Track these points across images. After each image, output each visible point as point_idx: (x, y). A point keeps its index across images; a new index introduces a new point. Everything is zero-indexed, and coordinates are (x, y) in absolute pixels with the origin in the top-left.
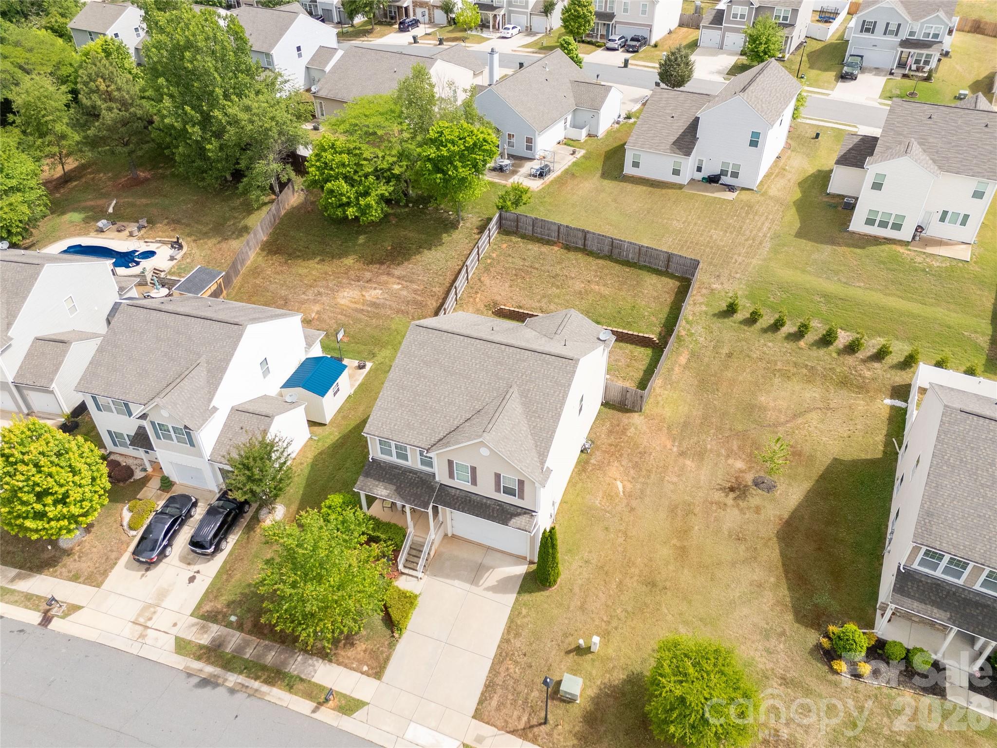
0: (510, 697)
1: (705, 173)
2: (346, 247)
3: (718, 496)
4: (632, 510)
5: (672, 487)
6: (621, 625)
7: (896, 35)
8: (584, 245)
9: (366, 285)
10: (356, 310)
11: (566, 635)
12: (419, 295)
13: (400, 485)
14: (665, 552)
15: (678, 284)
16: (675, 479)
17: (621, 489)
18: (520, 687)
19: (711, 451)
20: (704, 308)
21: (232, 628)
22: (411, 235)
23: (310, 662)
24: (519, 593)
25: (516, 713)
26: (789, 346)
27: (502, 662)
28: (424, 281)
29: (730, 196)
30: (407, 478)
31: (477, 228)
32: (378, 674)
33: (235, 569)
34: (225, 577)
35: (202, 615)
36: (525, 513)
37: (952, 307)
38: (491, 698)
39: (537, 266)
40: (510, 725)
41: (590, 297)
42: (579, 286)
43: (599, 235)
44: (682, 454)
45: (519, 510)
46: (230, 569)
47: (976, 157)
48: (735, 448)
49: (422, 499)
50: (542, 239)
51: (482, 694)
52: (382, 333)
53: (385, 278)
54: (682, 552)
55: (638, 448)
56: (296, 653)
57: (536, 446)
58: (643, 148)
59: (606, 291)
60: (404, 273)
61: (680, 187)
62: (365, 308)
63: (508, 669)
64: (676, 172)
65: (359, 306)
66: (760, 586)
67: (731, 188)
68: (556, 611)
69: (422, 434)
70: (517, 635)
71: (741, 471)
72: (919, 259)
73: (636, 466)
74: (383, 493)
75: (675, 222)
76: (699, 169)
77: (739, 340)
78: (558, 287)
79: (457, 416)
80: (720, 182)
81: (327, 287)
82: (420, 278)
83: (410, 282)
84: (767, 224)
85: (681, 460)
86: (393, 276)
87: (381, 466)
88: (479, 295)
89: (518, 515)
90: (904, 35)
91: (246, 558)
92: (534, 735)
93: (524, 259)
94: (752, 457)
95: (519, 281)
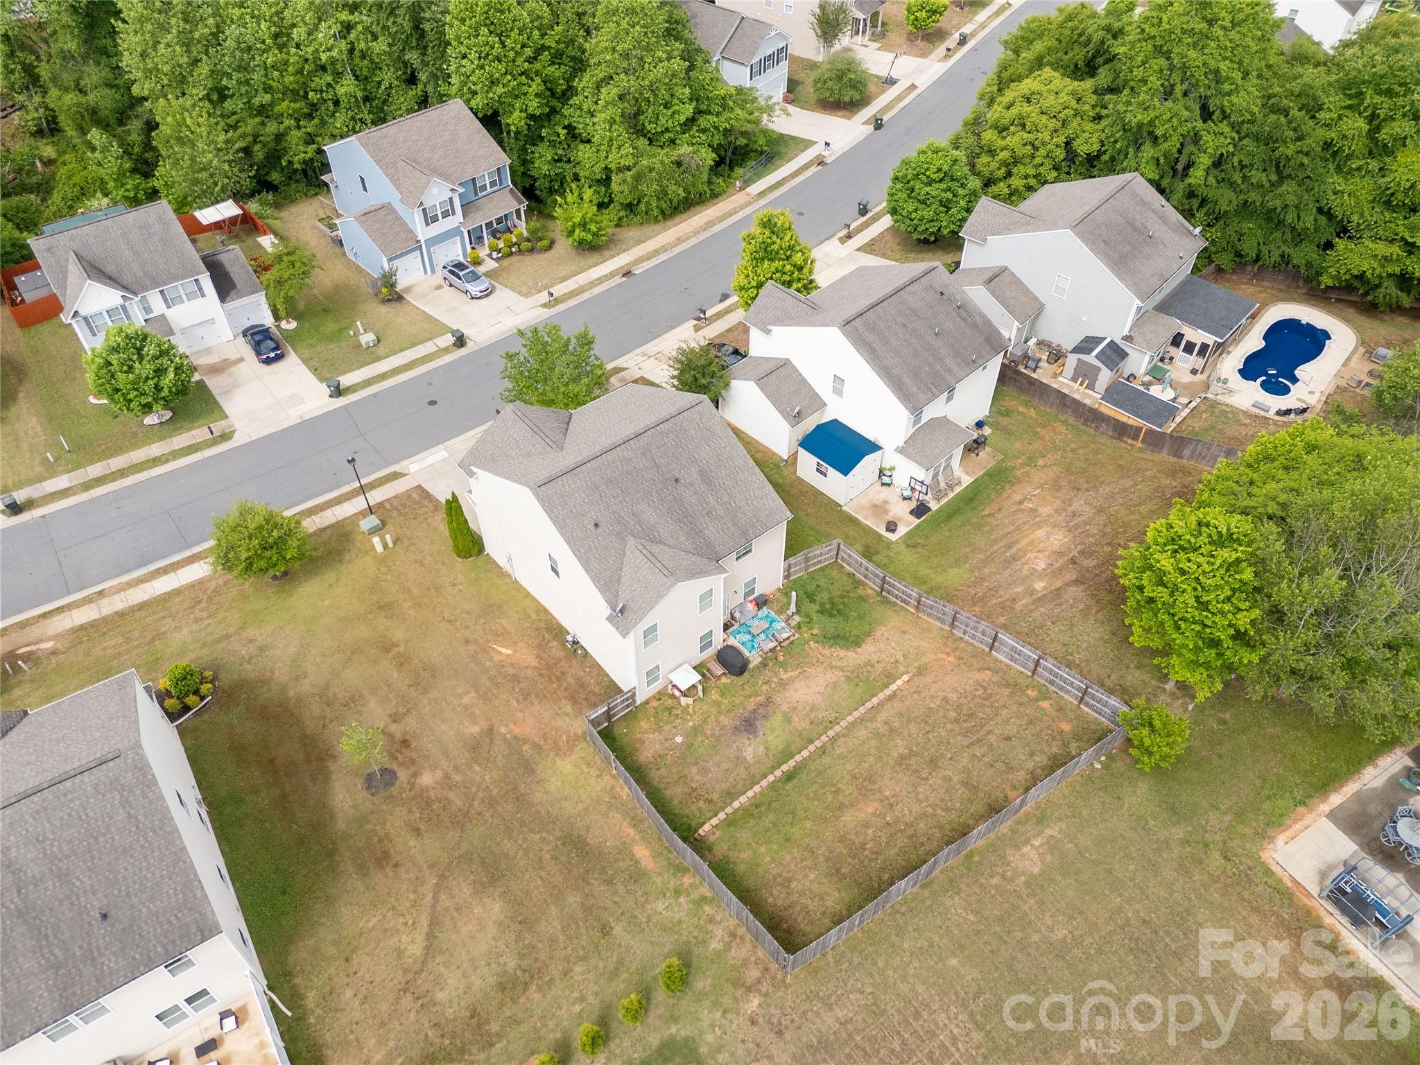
0: (408, 503)
3: (411, 723)
4: (467, 642)
5: (460, 691)
9: (1066, 558)
10: (1015, 543)
11: (411, 544)
12: (1000, 602)
14: (399, 634)
16: (466, 700)
17: (500, 649)
18: (408, 510)
19: (469, 766)
20: (715, 945)
25: (396, 503)
27: (435, 506)
28: (1029, 612)
38: (419, 495)
41: (848, 789)
42: (889, 786)
44: (490, 731)
48: (451, 795)
51: (427, 492)
54: (387, 647)
55: (537, 696)
60: (1067, 597)
65: (1021, 546)
66: (297, 678)
71: (415, 775)
73: (515, 679)
77: (621, 962)
78: (903, 758)
81: (1087, 523)
82: (1042, 610)
83: (1039, 599)
85: (484, 724)
86: (1068, 585)
94: (424, 800)
95: (953, 714)
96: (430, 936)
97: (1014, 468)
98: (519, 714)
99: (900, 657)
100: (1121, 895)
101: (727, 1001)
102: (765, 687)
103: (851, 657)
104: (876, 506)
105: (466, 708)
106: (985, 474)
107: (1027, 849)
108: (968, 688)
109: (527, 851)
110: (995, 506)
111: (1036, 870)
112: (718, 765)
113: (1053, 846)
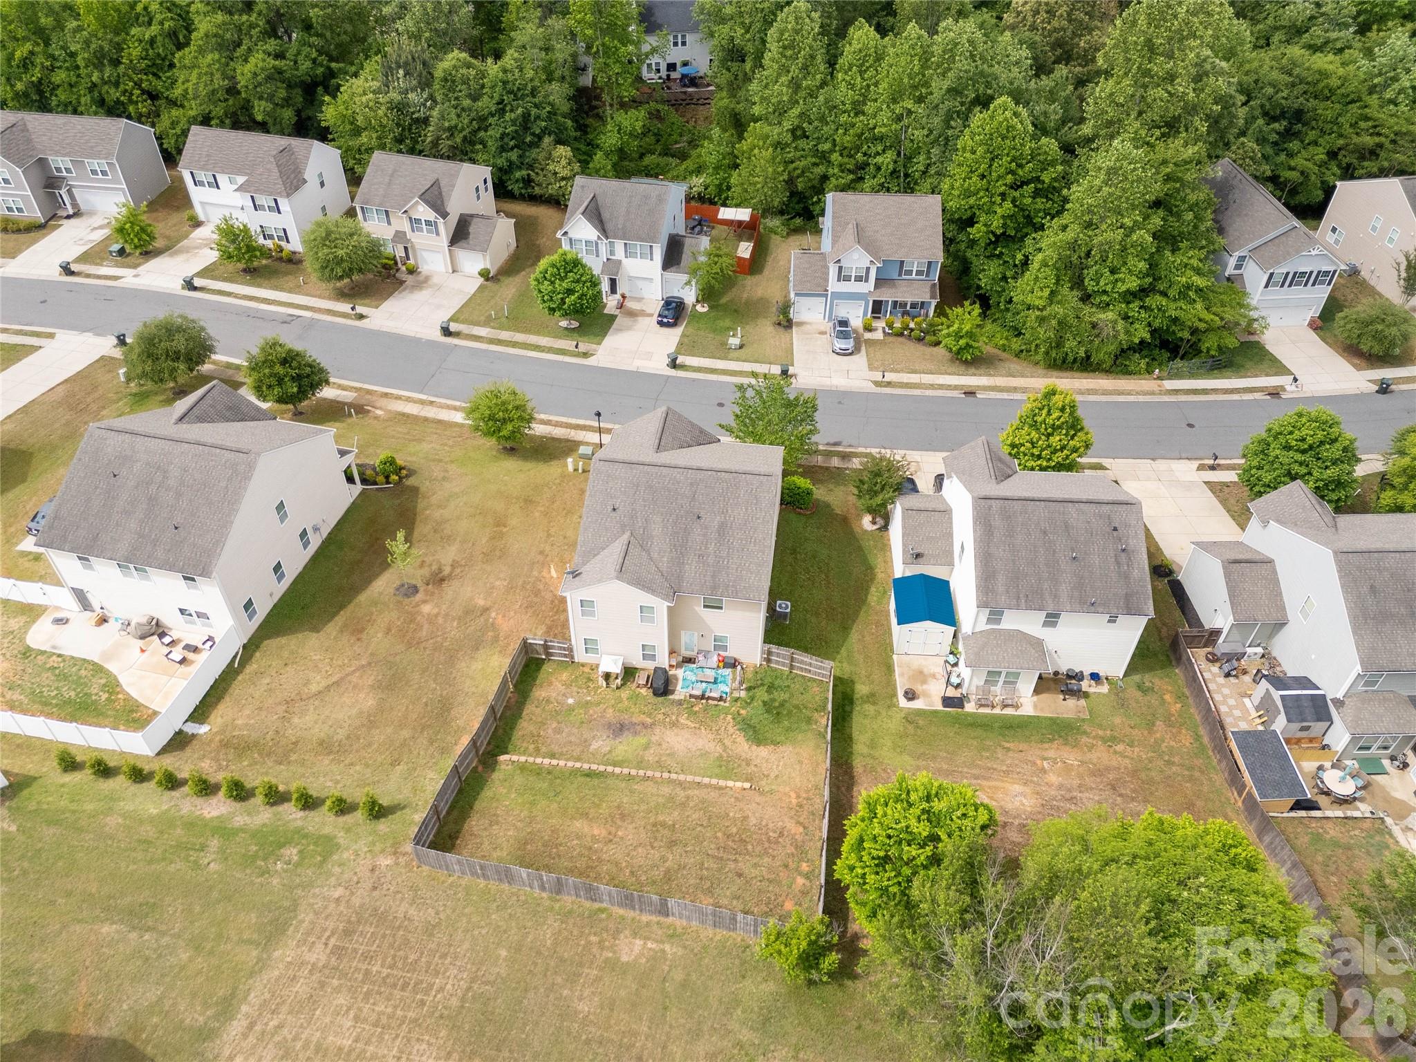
3: (458, 573)
4: (541, 553)
5: (502, 576)
14: (513, 522)
16: (498, 583)
41: (604, 810)
44: (486, 610)
54: (500, 522)
66: (440, 506)
71: (425, 601)
73: (537, 593)
78: (663, 824)
85: (489, 604)
94: (412, 618)
96: (328, 688)
97: (1085, 733)
98: (512, 613)
99: (772, 776)
100: (650, 1028)
101: (378, 847)
102: (661, 717)
103: (742, 746)
104: (921, 672)
105: (492, 588)
106: (1051, 719)
107: (639, 942)
108: (771, 825)
109: (420, 688)
110: (1022, 746)
111: (625, 959)
112: (569, 734)
113: (657, 958)
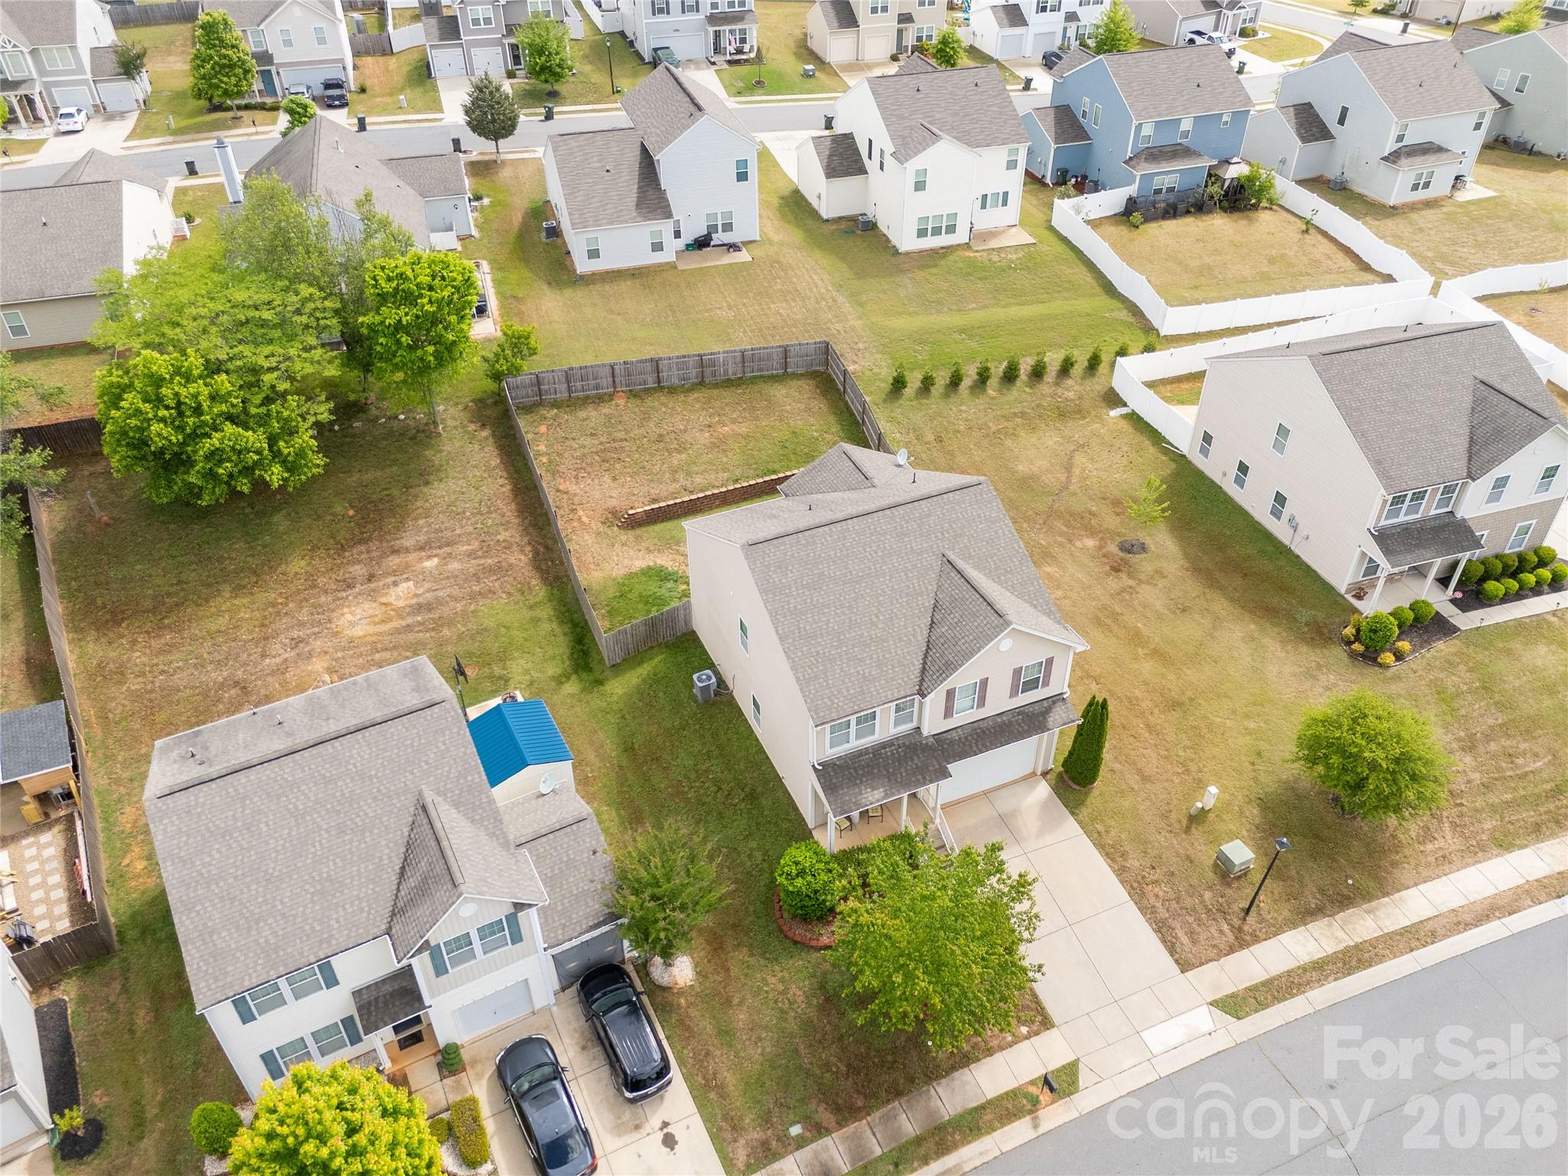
0: (1191, 919)
1: (688, 237)
2: (264, 547)
3: (1114, 583)
6: (1201, 766)
7: (698, 11)
8: (659, 382)
9: (372, 585)
10: (398, 631)
11: (1165, 816)
12: (485, 557)
13: (888, 772)
15: (811, 382)
18: (1188, 902)
19: (1050, 545)
21: (812, 1141)
22: (368, 476)
23: (957, 1083)
24: (1072, 813)
25: (1213, 930)
26: (981, 401)
27: (1144, 893)
28: (471, 533)
29: (744, 256)
30: (887, 757)
31: (472, 422)
32: (1047, 1023)
33: (715, 1074)
34: (712, 1095)
35: (748, 1166)
36: (1054, 703)
37: (1066, 294)
38: (1176, 938)
39: (621, 435)
40: (1222, 946)
42: (704, 438)
43: (678, 357)
45: (1045, 704)
46: (707, 1081)
47: (992, 123)
48: (1065, 529)
49: (931, 768)
50: (588, 397)
51: (1164, 941)
52: (482, 642)
53: (394, 561)
56: (929, 1091)
57: (1036, 608)
58: (599, 225)
59: (743, 429)
60: (422, 538)
61: (672, 266)
62: (410, 620)
63: (1157, 896)
64: (657, 247)
65: (397, 624)
67: (733, 247)
68: (1126, 803)
69: (893, 679)
70: (1124, 855)
71: (1100, 548)
72: (995, 258)
74: (877, 797)
75: (718, 311)
76: (677, 234)
79: (914, 630)
80: (712, 243)
81: (301, 624)
82: (458, 531)
83: (448, 545)
84: (815, 277)
86: (407, 550)
87: (839, 766)
88: (581, 513)
89: (1048, 710)
90: (706, 10)
91: (711, 1048)
92: (1251, 935)
93: (592, 435)
94: (1092, 532)
95: (618, 466)
105: (1058, 587)
